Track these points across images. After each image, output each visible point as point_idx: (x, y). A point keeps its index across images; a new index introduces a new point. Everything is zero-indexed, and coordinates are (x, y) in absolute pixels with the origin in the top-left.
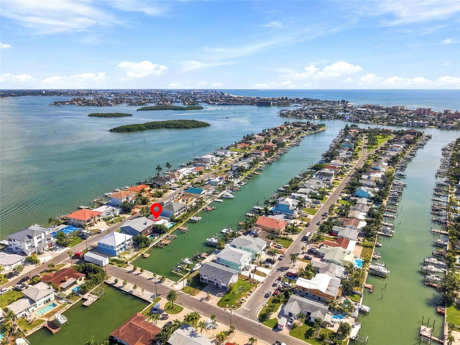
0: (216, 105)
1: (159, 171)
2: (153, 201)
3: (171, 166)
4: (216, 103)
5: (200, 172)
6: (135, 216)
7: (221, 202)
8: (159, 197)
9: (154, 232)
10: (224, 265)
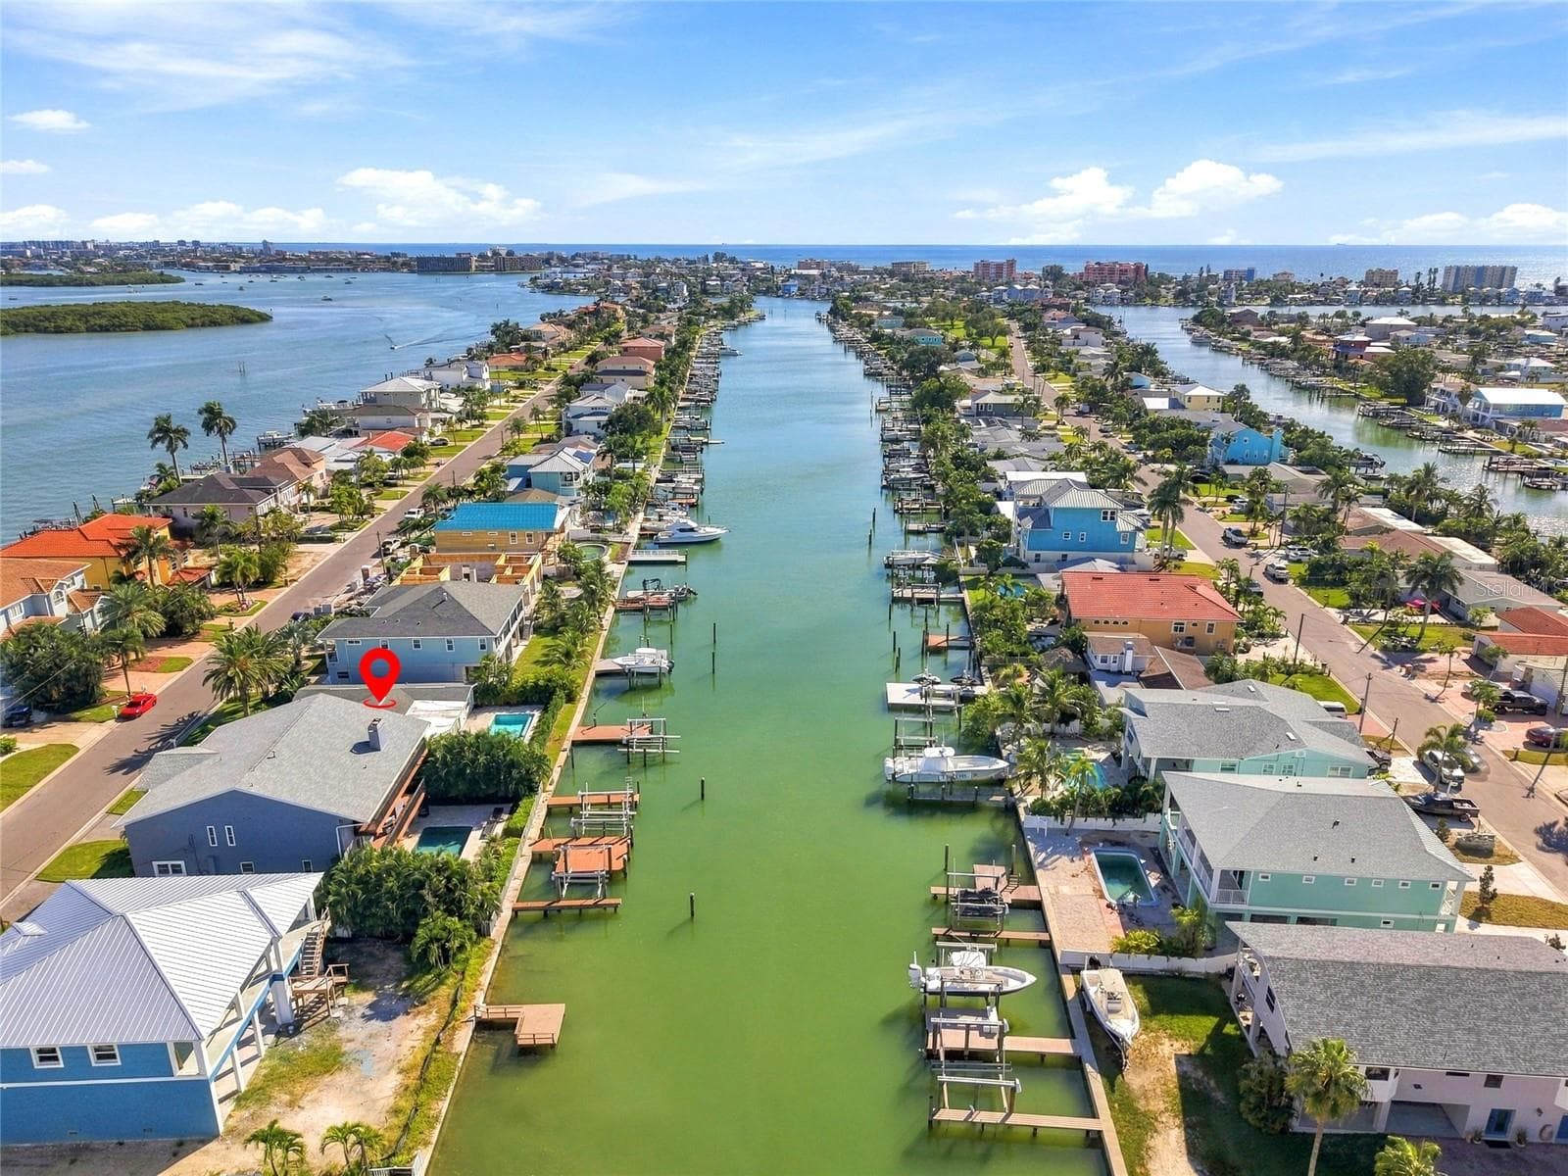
0: (235, 272)
1: (172, 449)
2: (229, 610)
3: (231, 425)
4: (233, 267)
5: (408, 453)
6: (150, 723)
7: (675, 563)
8: (260, 584)
9: (437, 799)
10: (1282, 919)
